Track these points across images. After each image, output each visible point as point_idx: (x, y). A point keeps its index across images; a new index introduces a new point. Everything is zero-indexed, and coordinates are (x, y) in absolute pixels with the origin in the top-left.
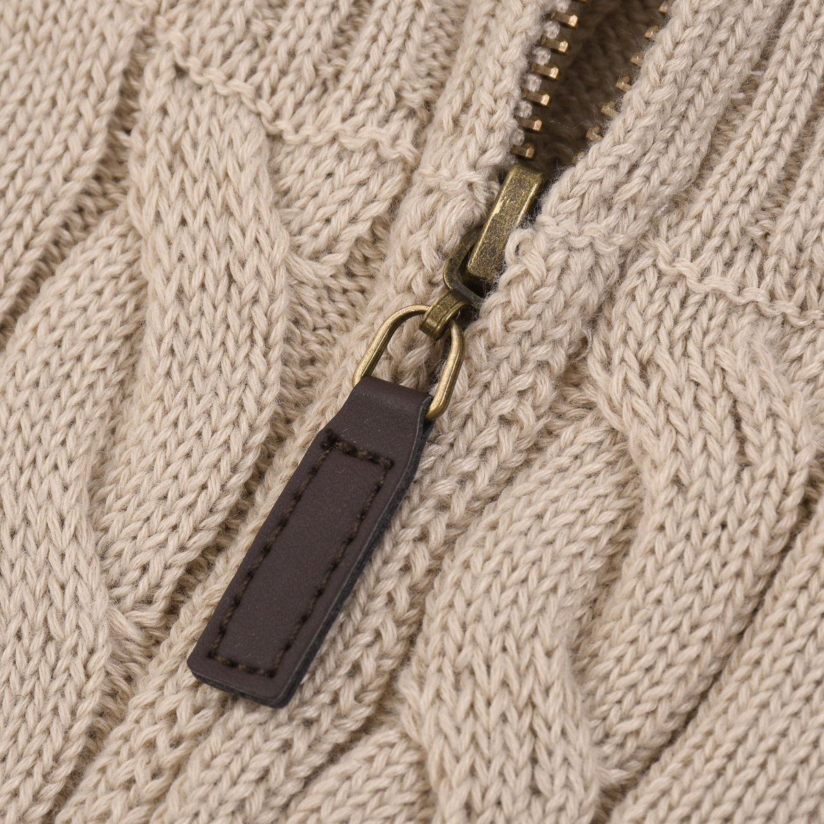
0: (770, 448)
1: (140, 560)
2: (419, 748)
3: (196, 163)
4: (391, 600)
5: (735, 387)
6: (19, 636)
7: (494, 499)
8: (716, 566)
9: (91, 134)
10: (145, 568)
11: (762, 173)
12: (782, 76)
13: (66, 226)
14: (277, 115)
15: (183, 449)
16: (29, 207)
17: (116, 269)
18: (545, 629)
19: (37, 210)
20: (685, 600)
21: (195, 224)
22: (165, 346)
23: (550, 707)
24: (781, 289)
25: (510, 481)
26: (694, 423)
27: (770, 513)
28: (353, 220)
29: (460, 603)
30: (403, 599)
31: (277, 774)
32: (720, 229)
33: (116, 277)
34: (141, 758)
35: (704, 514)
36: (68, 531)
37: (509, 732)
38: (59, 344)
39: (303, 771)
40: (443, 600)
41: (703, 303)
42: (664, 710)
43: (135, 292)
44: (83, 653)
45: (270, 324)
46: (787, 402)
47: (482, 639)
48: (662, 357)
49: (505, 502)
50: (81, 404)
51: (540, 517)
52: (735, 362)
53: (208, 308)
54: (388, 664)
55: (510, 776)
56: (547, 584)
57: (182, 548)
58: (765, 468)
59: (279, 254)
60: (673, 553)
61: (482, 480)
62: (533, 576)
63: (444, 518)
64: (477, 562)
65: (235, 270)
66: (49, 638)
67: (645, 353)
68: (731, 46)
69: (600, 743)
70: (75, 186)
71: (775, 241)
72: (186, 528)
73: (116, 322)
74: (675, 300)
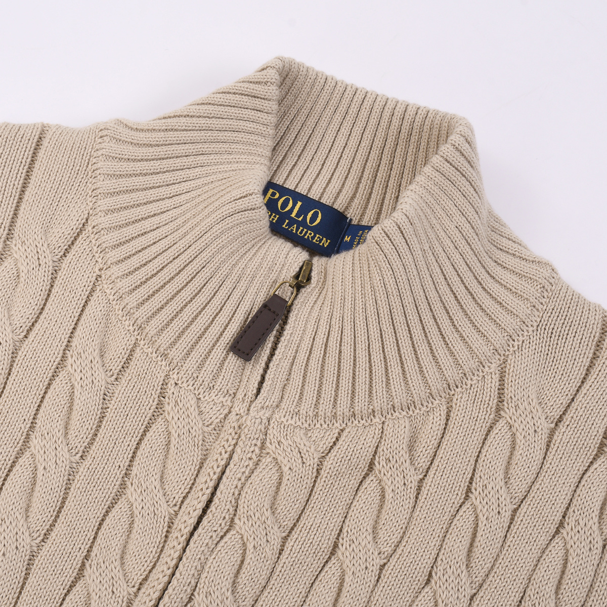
0: (308, 459)
1: (173, 496)
2: (241, 534)
3: (181, 405)
4: (231, 502)
5: (299, 445)
6: (148, 514)
7: (250, 477)
8: (301, 487)
9: (154, 399)
10: (174, 498)
11: (295, 398)
12: (295, 377)
13: (151, 419)
14: (199, 394)
15: (181, 471)
16: (142, 416)
17: (163, 430)
18: (266, 505)
19: (144, 416)
20: (295, 495)
21: (181, 419)
22: (176, 447)
23: (269, 522)
24: (304, 422)
25: (253, 472)
26: (291, 455)
27: (310, 473)
28: (217, 418)
29: (246, 501)
30: (233, 501)
31: (210, 544)
32: (289, 410)
33: (163, 431)
34: (175, 541)
35: (297, 475)
36: (157, 490)
37: (261, 529)
38: (151, 447)
39: (215, 542)
40: (243, 501)
41: (288, 427)
42: (292, 519)
43: (168, 434)
44: (163, 517)
45: (199, 442)
46: (310, 448)
47: (252, 509)
48: (283, 440)
49: (252, 477)
50: (157, 461)
51: (261, 480)
52: (298, 440)
53: (185, 438)
54: (231, 516)
55: (262, 539)
56: (265, 495)
57: (182, 493)
58: (308, 464)
59: (200, 426)
60: (292, 485)
61: (247, 473)
62: (262, 493)
63: (240, 482)
64: (249, 492)
65: (191, 430)
66: (155, 514)
67: (279, 439)
68: (282, 372)
69: (279, 528)
70: (152, 411)
71: (301, 412)
72: (183, 489)
73: (164, 442)
74: (282, 427)
